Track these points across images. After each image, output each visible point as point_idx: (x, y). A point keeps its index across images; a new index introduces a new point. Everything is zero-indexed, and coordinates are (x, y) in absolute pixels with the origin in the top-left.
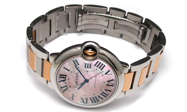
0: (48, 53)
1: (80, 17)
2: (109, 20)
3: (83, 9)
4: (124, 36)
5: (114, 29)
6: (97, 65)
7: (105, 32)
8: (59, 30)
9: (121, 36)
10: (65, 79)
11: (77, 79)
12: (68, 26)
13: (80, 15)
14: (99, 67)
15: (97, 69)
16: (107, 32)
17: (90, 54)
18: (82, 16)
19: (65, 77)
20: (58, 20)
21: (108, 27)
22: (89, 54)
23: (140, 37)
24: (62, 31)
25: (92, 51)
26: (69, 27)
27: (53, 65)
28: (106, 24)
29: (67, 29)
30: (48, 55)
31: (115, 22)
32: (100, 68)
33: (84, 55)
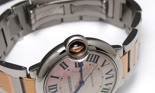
0: (26, 68)
1: (32, 13)
2: (63, 6)
3: (31, 3)
4: (84, 18)
5: (72, 13)
6: (89, 60)
7: (62, 21)
8: (13, 36)
9: (81, 19)
10: (56, 89)
11: (70, 84)
12: (20, 29)
13: (31, 12)
14: (92, 60)
15: (90, 65)
16: (64, 20)
17: (79, 51)
18: (34, 12)
19: (56, 87)
20: (9, 26)
21: (64, 14)
22: (77, 51)
23: (104, 11)
24: (16, 37)
25: (78, 46)
26: (22, 29)
27: (36, 80)
28: (61, 11)
29: (21, 32)
30: (27, 71)
31: (71, 5)
32: (93, 62)
33: (72, 54)
